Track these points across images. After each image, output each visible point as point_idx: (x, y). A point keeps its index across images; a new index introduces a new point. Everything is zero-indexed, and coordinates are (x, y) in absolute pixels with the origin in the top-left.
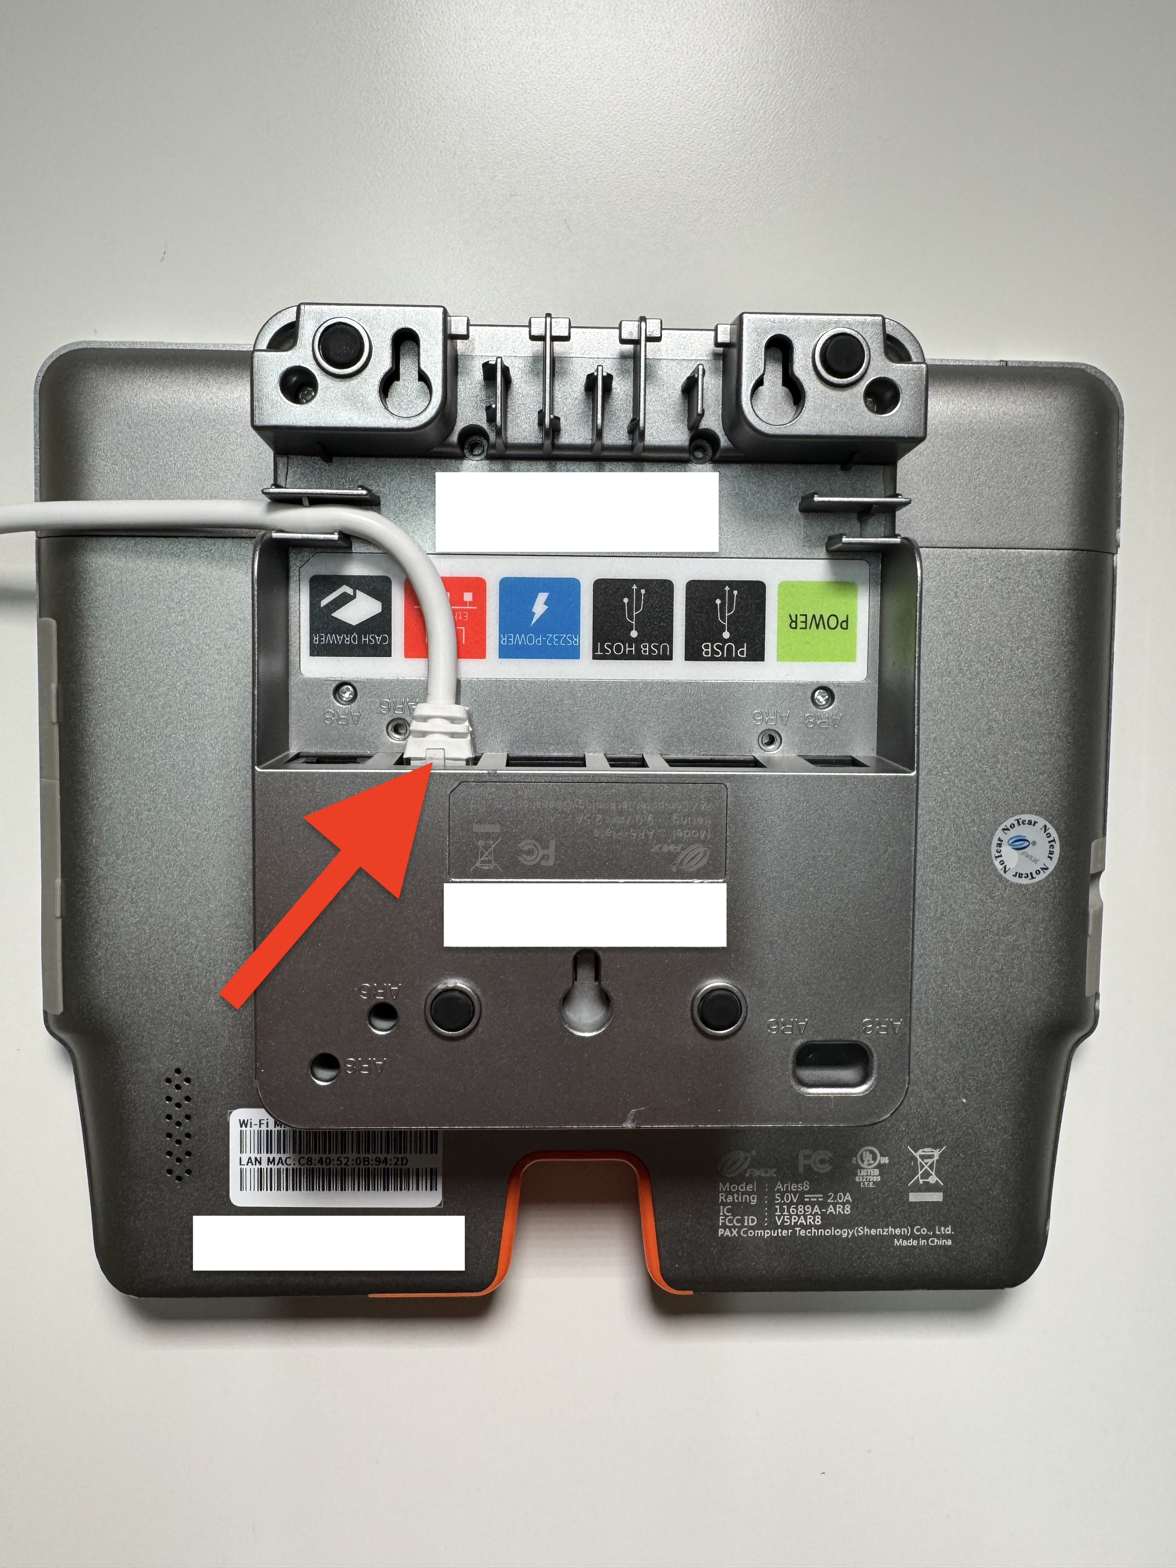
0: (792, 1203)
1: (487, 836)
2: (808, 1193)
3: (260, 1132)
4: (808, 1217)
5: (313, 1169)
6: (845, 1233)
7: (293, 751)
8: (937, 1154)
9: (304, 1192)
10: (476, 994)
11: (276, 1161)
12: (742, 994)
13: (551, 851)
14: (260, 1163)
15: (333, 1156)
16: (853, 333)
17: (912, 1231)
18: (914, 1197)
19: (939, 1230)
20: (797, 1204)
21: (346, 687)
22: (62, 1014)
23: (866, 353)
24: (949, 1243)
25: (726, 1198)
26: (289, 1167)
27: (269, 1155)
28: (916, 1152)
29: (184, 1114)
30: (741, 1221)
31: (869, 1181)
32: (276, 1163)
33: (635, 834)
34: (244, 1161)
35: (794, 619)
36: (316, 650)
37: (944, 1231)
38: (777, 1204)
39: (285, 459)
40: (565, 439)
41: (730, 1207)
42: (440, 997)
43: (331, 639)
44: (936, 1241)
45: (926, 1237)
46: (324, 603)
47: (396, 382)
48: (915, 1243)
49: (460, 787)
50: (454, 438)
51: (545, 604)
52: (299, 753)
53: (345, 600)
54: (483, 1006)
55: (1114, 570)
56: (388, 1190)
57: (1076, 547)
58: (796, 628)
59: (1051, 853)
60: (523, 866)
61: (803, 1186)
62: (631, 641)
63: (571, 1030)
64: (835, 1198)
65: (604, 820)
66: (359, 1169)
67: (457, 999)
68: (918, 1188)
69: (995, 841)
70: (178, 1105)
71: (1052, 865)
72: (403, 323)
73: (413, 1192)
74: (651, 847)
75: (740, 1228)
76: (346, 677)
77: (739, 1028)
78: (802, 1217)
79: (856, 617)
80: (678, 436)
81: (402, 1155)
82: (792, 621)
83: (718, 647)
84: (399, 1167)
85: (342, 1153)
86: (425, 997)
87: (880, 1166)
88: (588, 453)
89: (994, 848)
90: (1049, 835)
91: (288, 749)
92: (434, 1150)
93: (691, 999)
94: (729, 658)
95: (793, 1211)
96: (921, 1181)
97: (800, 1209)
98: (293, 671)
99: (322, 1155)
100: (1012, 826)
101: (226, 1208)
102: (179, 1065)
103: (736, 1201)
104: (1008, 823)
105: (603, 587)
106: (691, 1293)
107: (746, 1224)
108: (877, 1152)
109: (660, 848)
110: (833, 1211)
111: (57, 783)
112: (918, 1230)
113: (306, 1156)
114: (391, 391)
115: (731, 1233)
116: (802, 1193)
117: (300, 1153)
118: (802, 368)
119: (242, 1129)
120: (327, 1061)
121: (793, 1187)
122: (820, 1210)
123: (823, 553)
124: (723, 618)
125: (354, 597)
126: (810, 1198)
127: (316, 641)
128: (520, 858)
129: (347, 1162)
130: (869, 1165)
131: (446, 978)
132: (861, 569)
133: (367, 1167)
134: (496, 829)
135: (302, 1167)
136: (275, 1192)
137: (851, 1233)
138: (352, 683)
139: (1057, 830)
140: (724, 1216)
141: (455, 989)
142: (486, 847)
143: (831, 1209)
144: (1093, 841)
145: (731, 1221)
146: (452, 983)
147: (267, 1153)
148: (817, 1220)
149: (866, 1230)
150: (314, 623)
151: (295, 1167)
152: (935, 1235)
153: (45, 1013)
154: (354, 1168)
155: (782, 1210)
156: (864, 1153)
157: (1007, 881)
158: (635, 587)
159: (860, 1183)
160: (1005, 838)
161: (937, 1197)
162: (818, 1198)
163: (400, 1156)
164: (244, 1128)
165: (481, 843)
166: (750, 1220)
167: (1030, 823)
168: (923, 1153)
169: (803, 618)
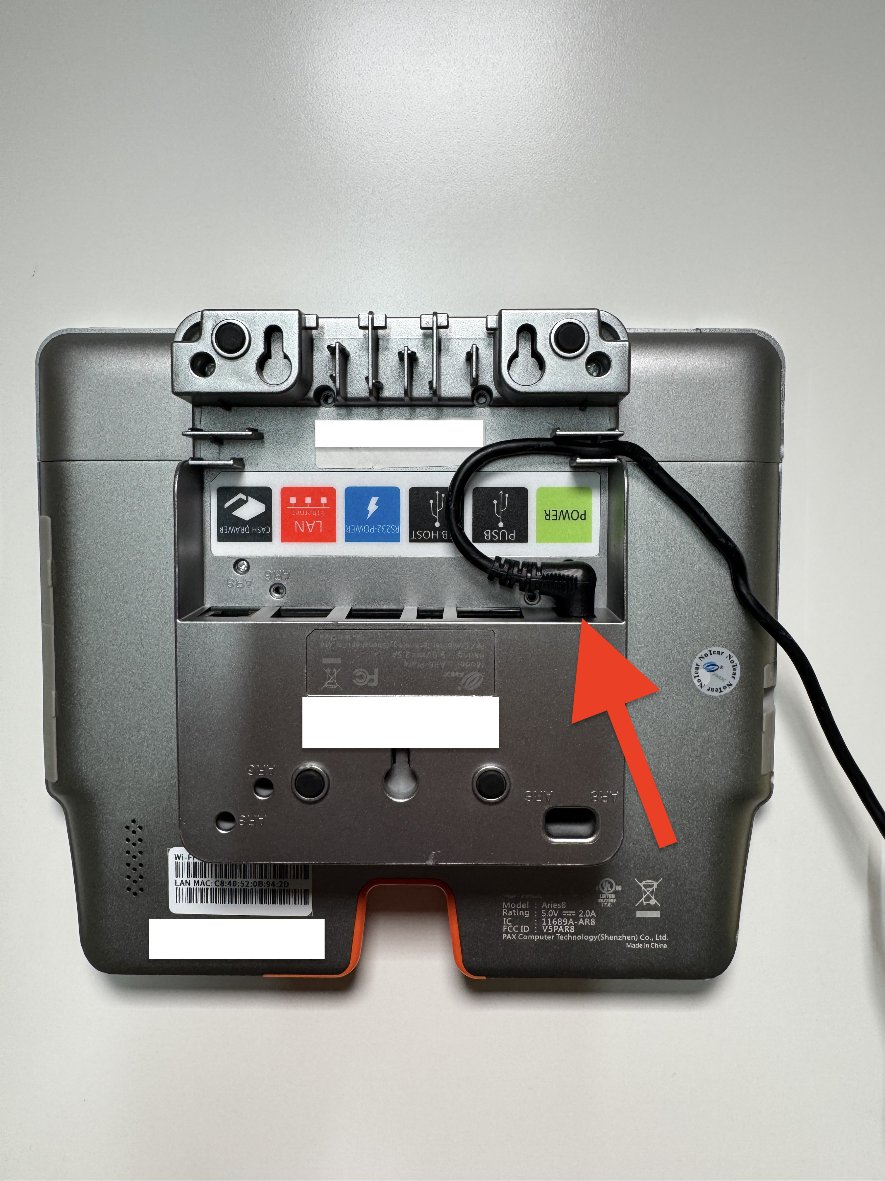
0: (554, 917)
1: (332, 666)
2: (565, 910)
3: (189, 863)
4: (566, 927)
5: (225, 889)
6: (591, 938)
7: (207, 605)
8: (655, 884)
9: (218, 904)
10: (326, 773)
11: (200, 883)
12: (507, 774)
13: (375, 677)
14: (189, 884)
15: (238, 880)
16: (577, 322)
17: (639, 938)
18: (640, 914)
19: (658, 938)
20: (558, 917)
21: (242, 562)
22: (56, 782)
23: (586, 335)
24: (665, 946)
25: (508, 913)
26: (208, 887)
27: (195, 879)
28: (641, 883)
29: (138, 850)
30: (518, 929)
31: (608, 903)
32: (200, 885)
33: (432, 665)
34: (179, 883)
35: (548, 514)
36: (222, 538)
37: (661, 938)
38: (544, 917)
39: (199, 409)
40: (387, 393)
41: (510, 919)
42: (301, 774)
43: (232, 530)
44: (656, 945)
45: (649, 942)
46: (227, 505)
47: (269, 360)
48: (641, 946)
49: (314, 633)
50: (311, 394)
51: (376, 504)
52: (211, 607)
53: (240, 503)
54: (330, 780)
55: (779, 474)
56: (275, 904)
57: (749, 460)
58: (549, 519)
59: (734, 674)
60: (356, 686)
61: (561, 905)
62: (435, 529)
63: (391, 798)
64: (584, 914)
65: (411, 655)
66: (255, 889)
67: (312, 776)
68: (643, 908)
69: (694, 666)
70: (134, 844)
71: (735, 682)
72: (271, 321)
73: (292, 906)
74: (444, 674)
75: (518, 934)
76: (242, 555)
77: (506, 797)
78: (561, 927)
79: (591, 511)
80: (464, 390)
81: (285, 880)
82: (547, 515)
83: (495, 533)
84: (283, 888)
85: (244, 878)
86: (292, 775)
87: (615, 892)
88: (402, 403)
89: (693, 670)
90: (732, 662)
91: (203, 605)
92: (306, 877)
93: (472, 777)
94: (503, 540)
95: (555, 923)
96: (645, 903)
97: (559, 921)
98: (207, 552)
99: (230, 879)
100: (706, 655)
101: (167, 914)
102: (134, 817)
103: (515, 915)
104: (703, 653)
105: (415, 492)
106: (484, 978)
107: (522, 931)
108: (613, 881)
109: (450, 675)
110: (582, 922)
111: (52, 627)
112: (643, 937)
113: (220, 880)
114: (266, 365)
115: (512, 937)
116: (561, 910)
117: (216, 878)
118: (543, 346)
119: (177, 861)
120: (226, 817)
121: (555, 906)
122: (574, 922)
123: (568, 468)
124: (498, 513)
125: (246, 501)
126: (566, 914)
127: (222, 531)
128: (354, 681)
129: (248, 884)
130: (608, 891)
131: (306, 762)
132: (595, 478)
133: (261, 888)
134: (338, 661)
135: (217, 887)
136: (199, 904)
137: (596, 939)
138: (246, 559)
139: (738, 658)
140: (506, 926)
141: (311, 770)
142: (332, 673)
143: (581, 922)
144: (764, 666)
145: (511, 929)
146: (309, 765)
147: (194, 877)
148: (572, 929)
149: (606, 936)
150: (220, 519)
151: (212, 887)
152: (655, 941)
153: (47, 781)
154: (252, 889)
155: (547, 922)
156: (604, 882)
157: (703, 693)
158: (437, 492)
159: (601, 904)
160: (702, 663)
161: (656, 914)
162: (572, 913)
163: (283, 881)
164: (178, 860)
165: (328, 670)
166: (525, 929)
167: (719, 653)
168: (646, 884)
169: (554, 513)
